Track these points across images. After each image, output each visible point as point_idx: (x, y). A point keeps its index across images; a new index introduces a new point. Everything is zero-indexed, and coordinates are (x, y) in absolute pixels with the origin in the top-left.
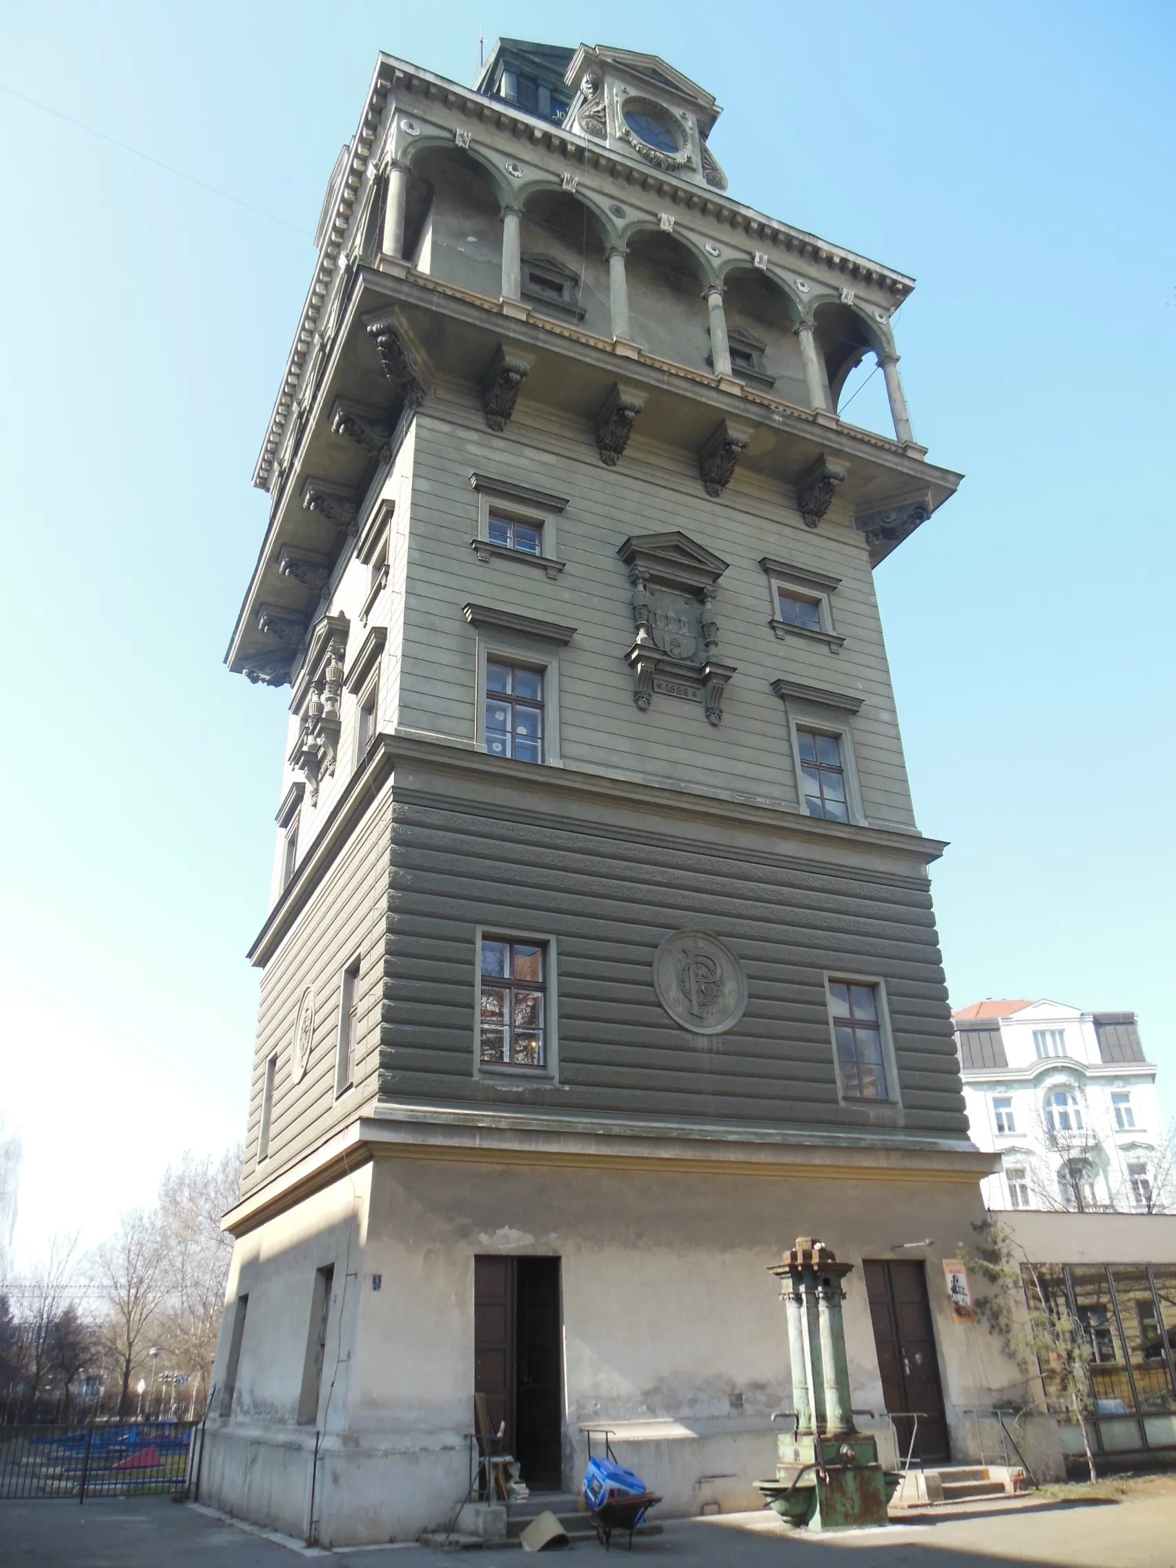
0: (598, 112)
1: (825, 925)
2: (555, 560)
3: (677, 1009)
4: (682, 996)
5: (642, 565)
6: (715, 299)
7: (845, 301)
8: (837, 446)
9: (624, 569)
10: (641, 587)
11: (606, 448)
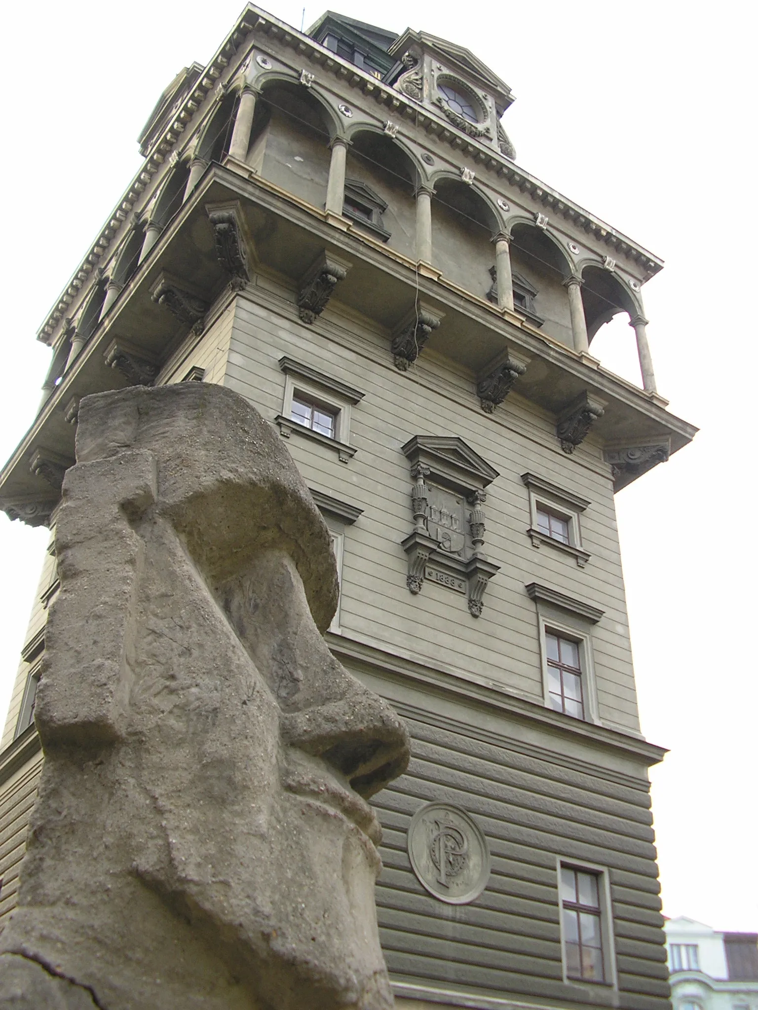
0: (417, 80)
1: (560, 813)
2: (348, 445)
3: (427, 878)
4: (431, 864)
5: (424, 463)
6: (503, 246)
7: (607, 267)
8: (599, 386)
9: (406, 464)
10: (421, 482)
11: (400, 354)
